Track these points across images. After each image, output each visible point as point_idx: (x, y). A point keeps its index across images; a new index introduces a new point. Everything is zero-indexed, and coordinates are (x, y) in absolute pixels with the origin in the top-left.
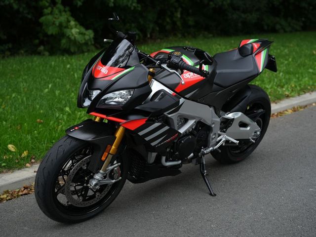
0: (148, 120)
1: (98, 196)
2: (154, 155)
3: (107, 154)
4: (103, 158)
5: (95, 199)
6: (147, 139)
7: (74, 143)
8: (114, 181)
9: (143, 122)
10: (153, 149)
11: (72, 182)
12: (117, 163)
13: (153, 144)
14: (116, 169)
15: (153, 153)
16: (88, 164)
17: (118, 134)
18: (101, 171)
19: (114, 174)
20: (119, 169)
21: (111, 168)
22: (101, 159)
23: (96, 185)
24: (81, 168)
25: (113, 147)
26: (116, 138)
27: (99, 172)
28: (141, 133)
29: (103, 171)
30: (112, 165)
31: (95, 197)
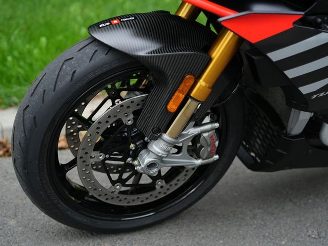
0: (302, 21)
1: (162, 187)
2: (305, 117)
3: (182, 96)
4: (172, 106)
5: (154, 193)
6: (292, 73)
7: (102, 57)
8: (199, 162)
9: (287, 25)
10: (304, 103)
11: (95, 150)
12: (211, 122)
13: (305, 90)
14: (205, 135)
15: (302, 113)
16: (136, 113)
17: (220, 51)
18: (166, 136)
19: (202, 147)
20: (215, 137)
21: (193, 131)
22: (166, 107)
23: (151, 165)
24: (119, 122)
25: (202, 83)
26: (210, 60)
27: (160, 137)
28: (276, 56)
29: (170, 135)
30: (198, 124)
31: (154, 189)
